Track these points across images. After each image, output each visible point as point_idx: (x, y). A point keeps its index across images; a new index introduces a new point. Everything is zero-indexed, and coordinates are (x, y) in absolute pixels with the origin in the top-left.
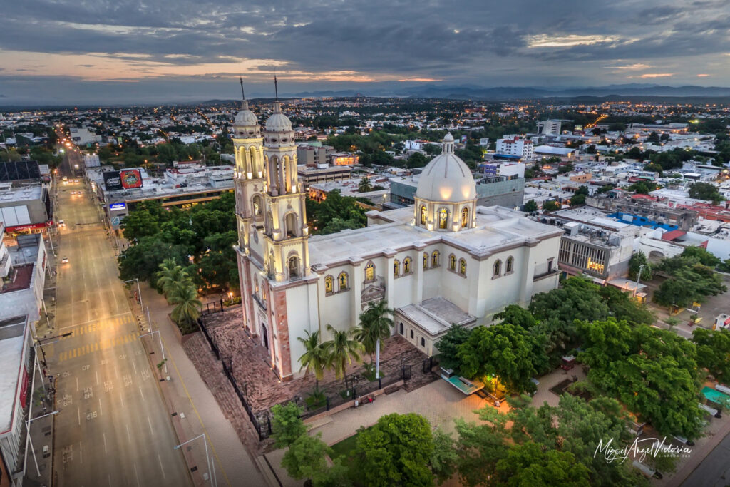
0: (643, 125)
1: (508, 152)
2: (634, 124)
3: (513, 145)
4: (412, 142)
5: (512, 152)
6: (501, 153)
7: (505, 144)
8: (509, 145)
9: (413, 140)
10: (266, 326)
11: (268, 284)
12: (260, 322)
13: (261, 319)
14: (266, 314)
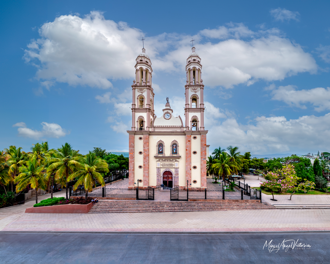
10: (173, 171)
11: (191, 136)
12: (160, 173)
13: (162, 171)
14: (176, 161)
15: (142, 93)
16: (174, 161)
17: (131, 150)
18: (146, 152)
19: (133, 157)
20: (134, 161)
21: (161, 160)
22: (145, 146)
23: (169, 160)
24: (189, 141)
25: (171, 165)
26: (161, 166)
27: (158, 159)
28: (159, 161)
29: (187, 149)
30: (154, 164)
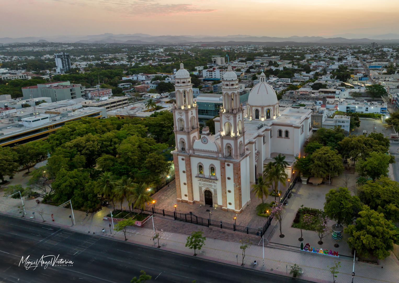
0: (260, 57)
1: (211, 76)
2: (257, 57)
3: (213, 73)
4: (138, 75)
5: (213, 77)
6: (207, 78)
7: (208, 73)
8: (211, 73)
9: (138, 73)
10: (212, 191)
11: (224, 163)
12: (202, 191)
13: (204, 189)
14: (214, 183)
15: (181, 116)
16: (213, 182)
17: (176, 169)
18: (188, 173)
19: (178, 175)
20: (179, 178)
21: (202, 180)
22: (187, 167)
23: (209, 181)
24: (223, 168)
25: (211, 185)
26: (202, 185)
27: (199, 179)
28: (200, 180)
29: (222, 175)
30: (196, 183)
